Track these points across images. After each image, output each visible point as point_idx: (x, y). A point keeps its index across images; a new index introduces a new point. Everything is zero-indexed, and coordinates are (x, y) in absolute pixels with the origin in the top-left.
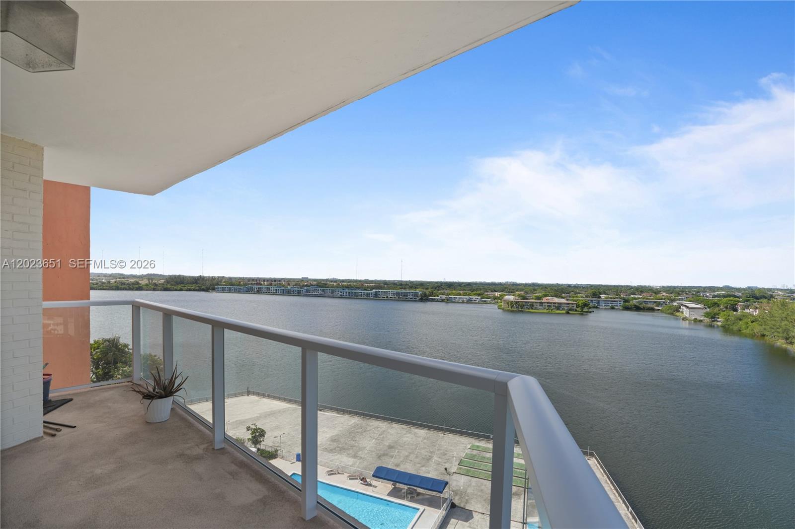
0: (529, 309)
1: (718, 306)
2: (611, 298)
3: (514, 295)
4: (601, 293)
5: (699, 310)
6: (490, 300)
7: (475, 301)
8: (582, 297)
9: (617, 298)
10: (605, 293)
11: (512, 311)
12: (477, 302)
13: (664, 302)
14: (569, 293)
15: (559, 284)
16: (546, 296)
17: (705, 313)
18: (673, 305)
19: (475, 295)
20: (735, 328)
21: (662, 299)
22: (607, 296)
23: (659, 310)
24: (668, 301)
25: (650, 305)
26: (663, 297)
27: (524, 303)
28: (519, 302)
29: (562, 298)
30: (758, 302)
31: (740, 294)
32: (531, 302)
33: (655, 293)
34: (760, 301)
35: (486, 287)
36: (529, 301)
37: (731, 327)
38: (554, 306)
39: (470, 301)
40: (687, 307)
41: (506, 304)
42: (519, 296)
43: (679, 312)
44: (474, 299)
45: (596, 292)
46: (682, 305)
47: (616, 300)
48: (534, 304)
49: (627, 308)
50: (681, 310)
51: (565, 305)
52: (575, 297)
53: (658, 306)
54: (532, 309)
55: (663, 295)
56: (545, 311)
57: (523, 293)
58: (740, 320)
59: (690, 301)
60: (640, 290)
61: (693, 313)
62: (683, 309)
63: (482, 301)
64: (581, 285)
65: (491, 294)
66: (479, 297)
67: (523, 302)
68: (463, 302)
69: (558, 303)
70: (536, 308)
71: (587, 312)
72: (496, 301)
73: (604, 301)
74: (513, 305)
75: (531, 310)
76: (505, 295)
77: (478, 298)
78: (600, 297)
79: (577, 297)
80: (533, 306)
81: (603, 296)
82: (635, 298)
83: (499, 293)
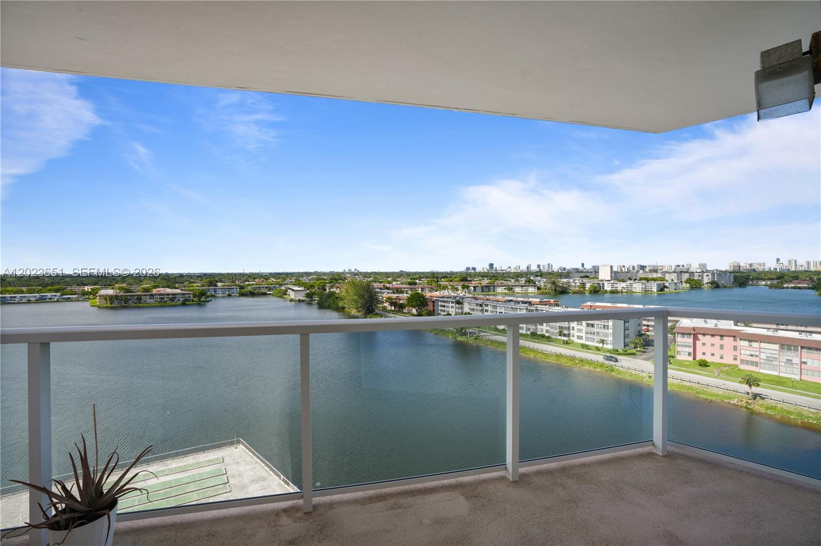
0: (135, 303)
1: (314, 288)
2: (227, 286)
3: (113, 289)
4: (217, 282)
5: (300, 292)
6: (76, 296)
7: (51, 299)
8: (198, 286)
9: (233, 285)
10: (221, 281)
11: (112, 308)
12: (55, 300)
13: (274, 287)
14: (183, 283)
15: (170, 274)
16: (155, 287)
17: (306, 294)
18: (282, 289)
19: (50, 291)
20: (327, 304)
21: (272, 285)
22: (223, 284)
23: (270, 294)
24: (277, 286)
25: (263, 291)
26: (273, 283)
27: (129, 297)
28: (121, 296)
29: (176, 288)
30: (338, 283)
31: (326, 277)
32: (138, 295)
33: (266, 279)
34: (338, 281)
35: (67, 279)
36: (135, 294)
37: (324, 304)
38: (167, 298)
39: (42, 300)
40: (293, 290)
41: (103, 300)
42: (121, 289)
43: (287, 294)
44: (49, 297)
45: (212, 279)
46: (289, 288)
47: (233, 287)
48: (143, 297)
49: (242, 295)
50: (288, 293)
51: (181, 296)
52: (191, 286)
53: (269, 291)
54: (140, 303)
55: (273, 281)
56: (158, 304)
57: (125, 285)
58: (330, 297)
59: (294, 285)
60: (253, 276)
61: (296, 295)
62: (289, 292)
63: (63, 299)
64: (194, 273)
65: (78, 289)
66: (58, 294)
67: (127, 296)
68: (29, 302)
69: (172, 294)
70: (144, 302)
71: (205, 301)
72: (85, 297)
73: (221, 289)
74: (113, 301)
75: (140, 305)
76: (99, 289)
77: (56, 296)
78: (216, 286)
79: (192, 286)
80: (141, 299)
81: (219, 284)
82: (249, 285)
83: (89, 287)
